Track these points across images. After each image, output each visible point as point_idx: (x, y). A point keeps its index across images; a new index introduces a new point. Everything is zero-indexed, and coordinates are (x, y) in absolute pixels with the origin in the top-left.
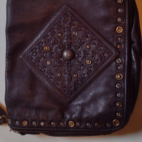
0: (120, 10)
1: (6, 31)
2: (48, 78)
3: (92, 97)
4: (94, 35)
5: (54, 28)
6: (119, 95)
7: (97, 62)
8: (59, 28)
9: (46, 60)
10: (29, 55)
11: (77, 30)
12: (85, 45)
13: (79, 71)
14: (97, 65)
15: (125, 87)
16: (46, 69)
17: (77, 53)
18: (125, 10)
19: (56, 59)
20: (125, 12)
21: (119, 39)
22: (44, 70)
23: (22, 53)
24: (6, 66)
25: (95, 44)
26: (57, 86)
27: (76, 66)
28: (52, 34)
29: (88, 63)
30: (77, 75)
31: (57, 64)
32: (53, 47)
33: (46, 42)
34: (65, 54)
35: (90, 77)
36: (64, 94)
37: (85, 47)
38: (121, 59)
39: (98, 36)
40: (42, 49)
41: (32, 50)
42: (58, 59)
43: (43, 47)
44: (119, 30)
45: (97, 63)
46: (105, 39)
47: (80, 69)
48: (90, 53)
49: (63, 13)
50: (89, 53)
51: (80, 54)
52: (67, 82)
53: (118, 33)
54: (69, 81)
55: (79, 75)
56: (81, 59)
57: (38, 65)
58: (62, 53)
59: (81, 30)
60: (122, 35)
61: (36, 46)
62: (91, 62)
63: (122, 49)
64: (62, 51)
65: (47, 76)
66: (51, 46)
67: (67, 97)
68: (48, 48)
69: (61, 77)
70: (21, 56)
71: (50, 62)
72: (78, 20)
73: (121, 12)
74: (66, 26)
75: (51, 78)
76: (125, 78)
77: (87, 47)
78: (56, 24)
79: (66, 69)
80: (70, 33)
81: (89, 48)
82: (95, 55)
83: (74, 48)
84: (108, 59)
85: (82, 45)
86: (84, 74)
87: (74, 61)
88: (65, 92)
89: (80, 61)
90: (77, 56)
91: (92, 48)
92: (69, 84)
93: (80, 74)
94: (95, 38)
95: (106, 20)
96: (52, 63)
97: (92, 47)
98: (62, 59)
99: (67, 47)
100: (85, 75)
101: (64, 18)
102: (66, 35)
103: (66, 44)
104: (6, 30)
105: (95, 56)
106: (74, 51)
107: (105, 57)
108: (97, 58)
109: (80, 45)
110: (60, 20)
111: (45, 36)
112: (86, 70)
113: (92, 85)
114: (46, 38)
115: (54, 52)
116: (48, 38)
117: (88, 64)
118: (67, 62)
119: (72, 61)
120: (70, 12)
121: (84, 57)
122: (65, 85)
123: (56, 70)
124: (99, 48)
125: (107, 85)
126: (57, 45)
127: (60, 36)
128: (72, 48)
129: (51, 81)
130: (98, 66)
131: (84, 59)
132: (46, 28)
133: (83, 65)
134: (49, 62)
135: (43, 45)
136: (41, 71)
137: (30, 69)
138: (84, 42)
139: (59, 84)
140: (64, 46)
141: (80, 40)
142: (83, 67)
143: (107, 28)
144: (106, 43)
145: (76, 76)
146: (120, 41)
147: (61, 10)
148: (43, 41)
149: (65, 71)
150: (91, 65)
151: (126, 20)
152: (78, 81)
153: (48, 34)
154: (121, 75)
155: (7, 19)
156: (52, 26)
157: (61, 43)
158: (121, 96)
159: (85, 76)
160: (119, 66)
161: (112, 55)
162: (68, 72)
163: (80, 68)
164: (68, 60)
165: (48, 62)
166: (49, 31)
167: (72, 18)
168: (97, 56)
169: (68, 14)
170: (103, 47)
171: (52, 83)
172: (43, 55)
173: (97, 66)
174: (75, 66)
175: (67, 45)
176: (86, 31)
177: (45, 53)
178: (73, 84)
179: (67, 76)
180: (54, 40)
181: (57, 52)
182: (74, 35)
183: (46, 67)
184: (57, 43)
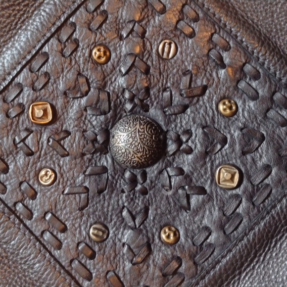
2: (44, 247)
5: (74, 25)
7: (267, 177)
8: (95, 25)
9: (35, 163)
11: (175, 34)
12: (210, 99)
13: (185, 214)
14: (267, 192)
17: (172, 134)
19: (78, 161)
22: (26, 207)
25: (255, 97)
26: (85, 285)
27: (170, 193)
28: (62, 50)
29: (225, 181)
30: (175, 235)
31: (84, 181)
32: (66, 106)
33: (36, 84)
35: (236, 245)
37: (211, 108)
39: (272, 62)
40: (19, 115)
42: (90, 160)
43: (23, 108)
47: (187, 208)
48: (232, 136)
50: (229, 136)
51: (187, 141)
52: (128, 265)
54: (139, 259)
55: (182, 233)
56: (196, 160)
58: (108, 134)
59: (192, 35)
64: (107, 123)
65: (38, 234)
66: (59, 104)
68: (45, 111)
71: (54, 171)
74: (124, 14)
75: (59, 247)
77: (221, 107)
78: (79, 6)
79: (124, 207)
80: (144, 45)
81: (228, 111)
82: (256, 143)
83: (159, 113)
85: (198, 101)
86: (206, 228)
87: (161, 172)
89: (186, 169)
90: (172, 147)
91: (243, 115)
92: (140, 275)
93: (186, 230)
94: (255, 68)
96: (62, 175)
97: (240, 110)
98: (106, 162)
99: (129, 106)
100: (210, 234)
102: (125, 56)
103: (127, 95)
105: (257, 149)
106: (159, 126)
108: (265, 160)
109: (187, 101)
111: (33, 57)
112: (216, 213)
114: (36, 65)
115: (70, 129)
116: (44, 69)
117: (223, 185)
118: (127, 175)
119: (152, 171)
122: (119, 278)
123: (81, 209)
124: (272, 113)
126: (85, 98)
127: (99, 57)
128: (152, 111)
129: (55, 259)
130: (269, 195)
131: (205, 163)
132: (36, 22)
133: (202, 191)
134: (50, 173)
135: (24, 99)
136: (13, 212)
138: (205, 88)
139: (91, 274)
140: (115, 105)
141: (186, 80)
142: (201, 197)
145: (168, 237)
148: (25, 79)
149: (121, 212)
150: (239, 191)
152: (179, 260)
153: (46, 49)
156: (64, 13)
157: (102, 88)
159: (212, 239)
162: (134, 219)
163: (189, 203)
164: (133, 167)
165: (43, 173)
166: (48, 35)
168: (267, 152)
171: (63, 267)
172: (23, 140)
173: (265, 194)
174: (164, 191)
175: (131, 100)
176: (216, 36)
177: (32, 132)
178: (158, 273)
179: (127, 236)
180: (71, 76)
181: (85, 131)
182: (160, 57)
183: (33, 197)
184: (84, 88)
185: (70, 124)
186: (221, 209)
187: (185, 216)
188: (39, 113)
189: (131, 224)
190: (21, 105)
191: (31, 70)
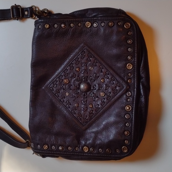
0: (130, 49)
1: (31, 66)
2: (67, 108)
3: (104, 125)
4: (107, 70)
5: (73, 64)
6: (127, 125)
8: (77, 64)
9: (65, 91)
10: (50, 86)
11: (92, 66)
12: (100, 79)
15: (133, 118)
16: (65, 100)
17: (92, 86)
18: (134, 49)
19: (73, 91)
20: (134, 51)
21: (129, 74)
22: (63, 100)
23: (45, 85)
24: (30, 96)
25: (108, 78)
26: (74, 115)
27: (91, 97)
28: (71, 69)
31: (74, 95)
32: (71, 80)
33: (65, 75)
34: (82, 86)
35: (104, 108)
36: (80, 122)
38: (130, 92)
39: (111, 71)
40: (62, 82)
41: (53, 82)
42: (76, 91)
43: (63, 80)
44: (129, 66)
45: (110, 95)
46: (117, 74)
47: (95, 101)
48: (104, 86)
49: (81, 50)
51: (95, 87)
52: (83, 112)
53: (128, 69)
54: (85, 111)
56: (96, 91)
57: (58, 96)
58: (79, 86)
59: (96, 66)
60: (132, 72)
61: (57, 79)
62: (104, 94)
63: (132, 84)
64: (79, 84)
65: (65, 105)
66: (70, 79)
67: (83, 125)
68: (67, 81)
69: (78, 107)
70: (43, 88)
72: (94, 57)
73: (131, 51)
74: (83, 61)
75: (69, 108)
76: (133, 109)
77: (102, 80)
78: (74, 60)
80: (87, 68)
82: (108, 88)
83: (90, 81)
84: (119, 92)
85: (97, 79)
86: (98, 104)
87: (90, 93)
88: (81, 120)
89: (95, 93)
90: (92, 88)
92: (85, 114)
93: (94, 105)
94: (108, 73)
95: (118, 57)
96: (70, 94)
97: (105, 81)
98: (79, 91)
99: (84, 80)
100: (99, 106)
101: (81, 55)
102: (83, 70)
104: (31, 64)
106: (90, 84)
107: (117, 90)
108: (110, 91)
109: (95, 79)
110: (78, 56)
111: (65, 70)
112: (100, 102)
113: (105, 115)
114: (65, 71)
115: (72, 84)
116: (67, 72)
117: (101, 96)
118: (83, 94)
119: (88, 93)
120: (87, 50)
121: (99, 89)
122: (81, 114)
123: (74, 101)
124: (111, 82)
125: (118, 115)
126: (75, 78)
127: (78, 70)
128: (88, 81)
129: (69, 110)
130: (110, 98)
131: (98, 92)
132: (66, 63)
133: (98, 97)
134: (68, 93)
135: (63, 78)
136: (61, 101)
137: (51, 99)
138: (99, 76)
139: (76, 113)
140: (81, 80)
141: (95, 74)
142: (97, 98)
143: (119, 65)
144: (118, 78)
145: (91, 106)
146: (130, 76)
147: (79, 48)
149: (82, 101)
150: (105, 97)
151: (135, 58)
152: (93, 111)
153: (67, 68)
154: (130, 107)
155: (32, 55)
156: (71, 61)
157: (78, 76)
158: (129, 126)
159: (99, 107)
160: (129, 98)
161: (123, 88)
162: (84, 102)
163: (95, 99)
164: (84, 92)
165: (66, 93)
166: (68, 66)
167: (89, 55)
168: (110, 89)
169: (85, 51)
170: (115, 81)
171: (70, 112)
172: (63, 87)
173: (109, 98)
175: (84, 79)
176: (101, 66)
177: (64, 85)
178: (88, 113)
179: (83, 106)
180: (72, 74)
181: (75, 85)
182: (90, 70)
183: (65, 98)
184: (75, 76)
185: (72, 83)
186: (101, 101)
187: (94, 102)
188: (66, 81)
189: (84, 104)
190: (62, 80)
191: (64, 73)
